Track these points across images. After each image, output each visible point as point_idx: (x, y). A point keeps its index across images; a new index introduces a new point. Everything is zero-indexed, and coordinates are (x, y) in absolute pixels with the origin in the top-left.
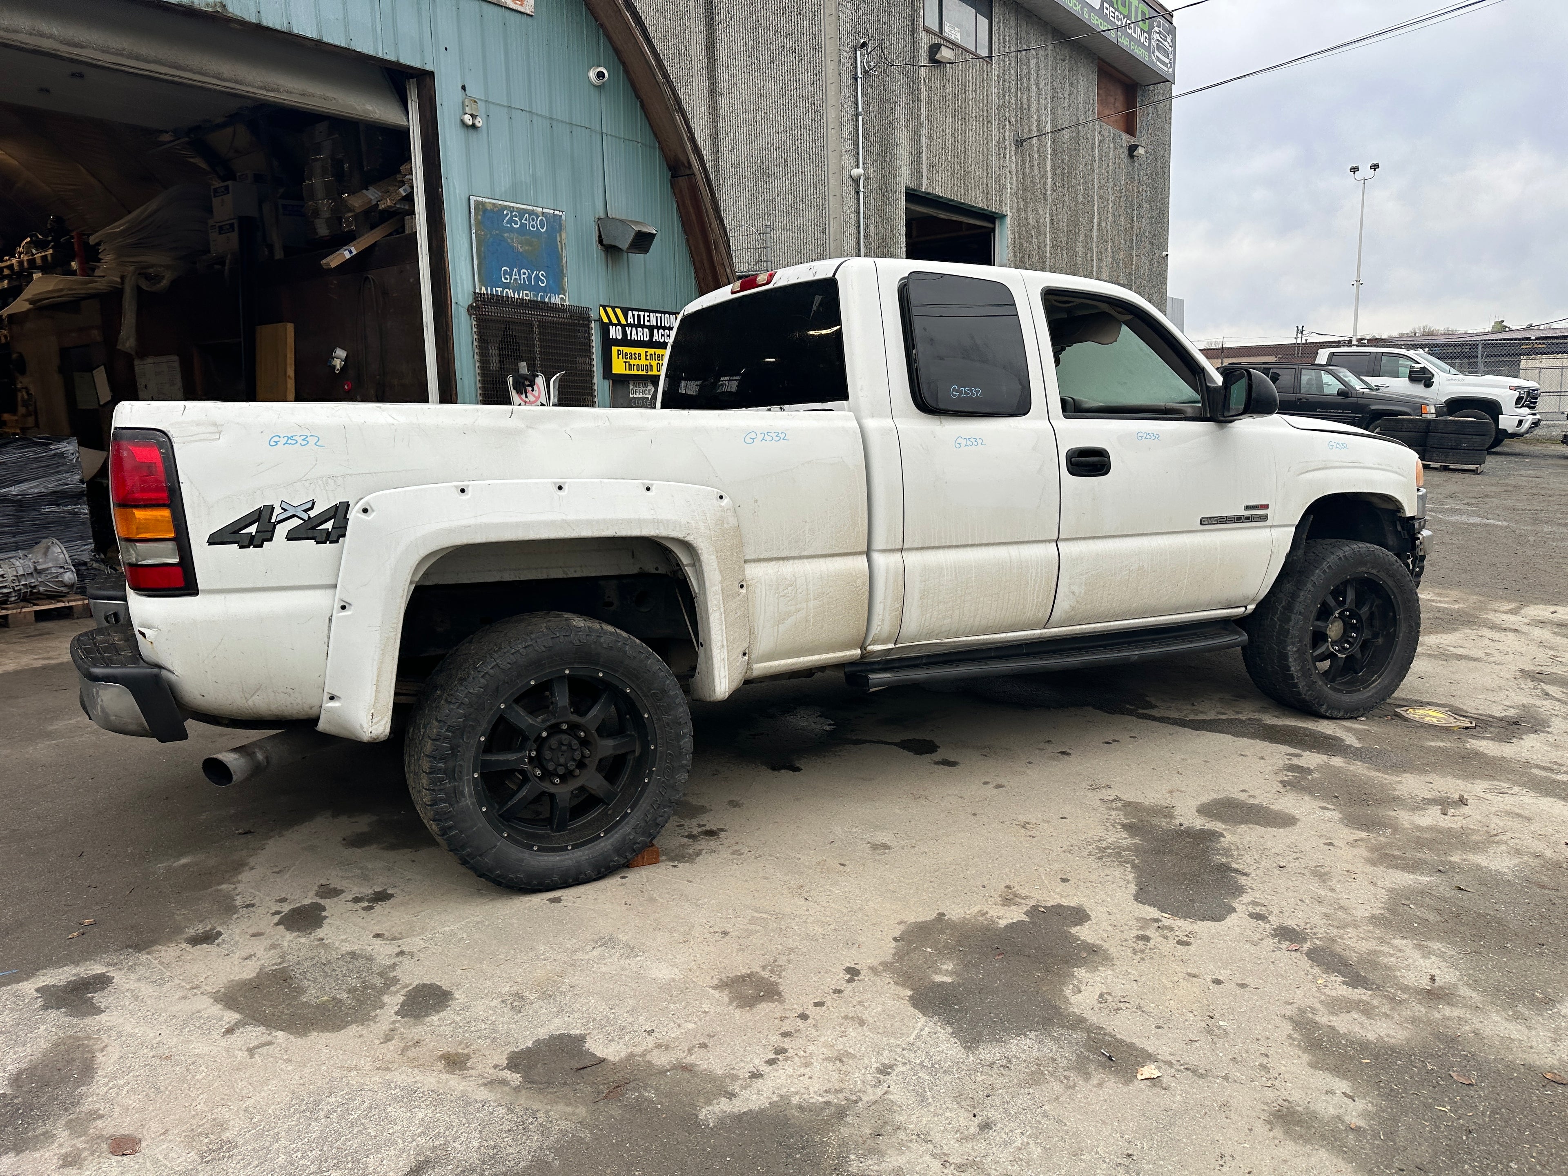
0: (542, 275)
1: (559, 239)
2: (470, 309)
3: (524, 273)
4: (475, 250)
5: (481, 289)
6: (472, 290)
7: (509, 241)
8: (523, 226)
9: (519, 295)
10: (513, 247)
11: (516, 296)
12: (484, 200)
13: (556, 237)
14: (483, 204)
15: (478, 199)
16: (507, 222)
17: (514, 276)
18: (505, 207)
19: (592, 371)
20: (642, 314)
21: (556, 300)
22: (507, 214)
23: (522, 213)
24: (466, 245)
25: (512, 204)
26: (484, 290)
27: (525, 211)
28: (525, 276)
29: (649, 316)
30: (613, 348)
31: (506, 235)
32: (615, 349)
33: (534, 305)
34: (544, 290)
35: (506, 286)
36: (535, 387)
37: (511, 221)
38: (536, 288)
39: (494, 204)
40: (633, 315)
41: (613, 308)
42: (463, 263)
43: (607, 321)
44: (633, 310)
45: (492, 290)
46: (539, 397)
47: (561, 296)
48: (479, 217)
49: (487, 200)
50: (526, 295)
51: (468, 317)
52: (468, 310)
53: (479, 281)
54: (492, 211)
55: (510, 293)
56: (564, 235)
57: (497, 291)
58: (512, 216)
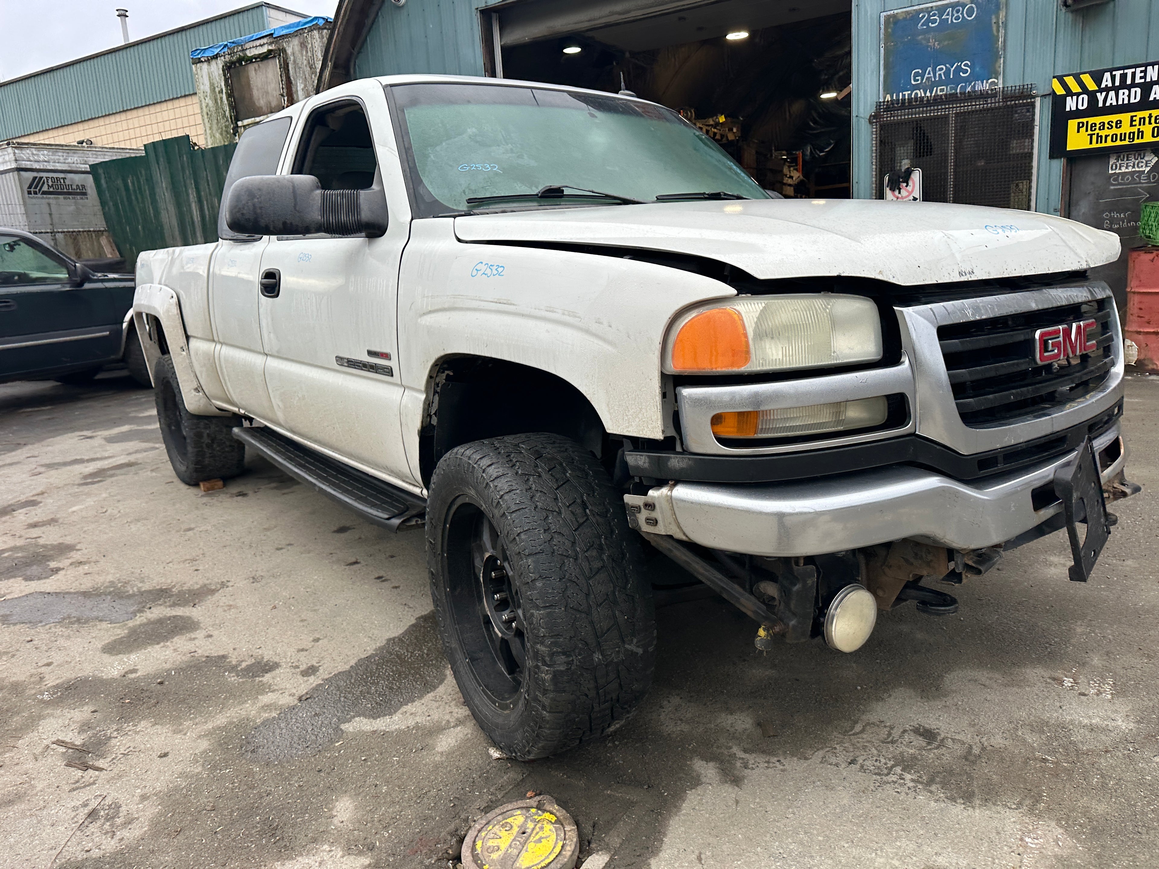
0: (965, 65)
1: (994, 21)
2: (874, 119)
3: (941, 69)
4: (882, 62)
5: (885, 98)
6: (875, 99)
7: (924, 42)
8: (944, 22)
9: (931, 93)
10: (928, 46)
11: (928, 94)
12: (896, 12)
13: (991, 20)
14: (894, 16)
15: (889, 13)
16: (922, 25)
17: (926, 76)
18: (921, 11)
19: (1030, 155)
20: (1129, 72)
21: (982, 86)
22: (923, 16)
23: (942, 9)
24: (875, 60)
25: (930, 5)
26: (888, 98)
27: (947, 6)
28: (942, 72)
29: (1145, 72)
30: (1070, 122)
31: (920, 37)
32: (1073, 124)
33: (951, 99)
34: (967, 80)
35: (917, 87)
36: (910, 183)
37: (928, 20)
38: (957, 80)
39: (907, 12)
40: (1113, 78)
41: (1077, 78)
42: (869, 78)
43: (1064, 92)
44: (1111, 71)
45: (898, 96)
46: (912, 191)
47: (990, 81)
48: (890, 30)
49: (899, 11)
50: (940, 91)
51: (869, 126)
52: (870, 120)
53: (884, 91)
54: (905, 19)
55: (920, 93)
56: (1002, 14)
57: (904, 95)
58: (929, 16)
